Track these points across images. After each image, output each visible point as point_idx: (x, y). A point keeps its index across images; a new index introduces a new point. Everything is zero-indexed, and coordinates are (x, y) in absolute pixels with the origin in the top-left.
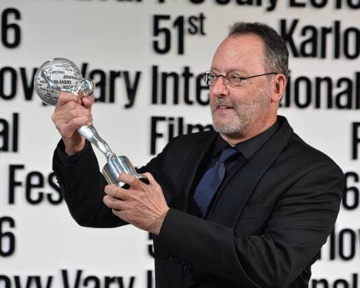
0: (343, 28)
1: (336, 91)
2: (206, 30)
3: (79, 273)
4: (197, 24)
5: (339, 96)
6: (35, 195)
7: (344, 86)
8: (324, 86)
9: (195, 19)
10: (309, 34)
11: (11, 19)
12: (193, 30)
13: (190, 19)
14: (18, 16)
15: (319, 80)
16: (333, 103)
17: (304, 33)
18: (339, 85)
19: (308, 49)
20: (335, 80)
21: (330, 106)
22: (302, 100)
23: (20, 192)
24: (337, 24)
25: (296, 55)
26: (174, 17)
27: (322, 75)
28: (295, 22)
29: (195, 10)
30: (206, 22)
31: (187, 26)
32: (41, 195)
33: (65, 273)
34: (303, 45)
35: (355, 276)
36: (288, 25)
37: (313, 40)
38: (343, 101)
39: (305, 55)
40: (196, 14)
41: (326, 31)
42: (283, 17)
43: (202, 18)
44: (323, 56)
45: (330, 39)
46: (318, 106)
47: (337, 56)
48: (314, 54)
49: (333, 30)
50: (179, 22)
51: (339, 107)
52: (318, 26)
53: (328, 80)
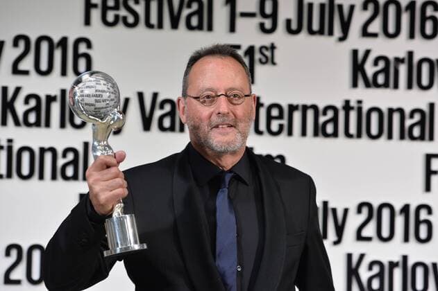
0: (416, 59)
1: (408, 122)
2: (276, 60)
4: (268, 53)
5: (412, 127)
7: (417, 117)
8: (396, 117)
9: (266, 48)
10: (381, 65)
11: (83, 48)
12: (264, 60)
13: (261, 48)
14: (89, 45)
15: (391, 111)
16: (406, 134)
17: (376, 63)
18: (412, 116)
19: (381, 79)
20: (407, 111)
21: (402, 137)
22: (374, 131)
24: (411, 54)
25: (367, 85)
26: (245, 47)
27: (395, 106)
28: (367, 52)
29: (266, 40)
30: (277, 52)
31: (257, 56)
34: (376, 75)
36: (361, 55)
37: (386, 71)
38: (416, 132)
39: (377, 85)
40: (267, 44)
41: (398, 61)
42: (355, 47)
43: (273, 47)
44: (396, 86)
45: (403, 69)
46: (390, 137)
47: (410, 86)
48: (386, 85)
49: (406, 61)
50: (250, 51)
51: (412, 138)
52: (391, 56)
53: (401, 111)
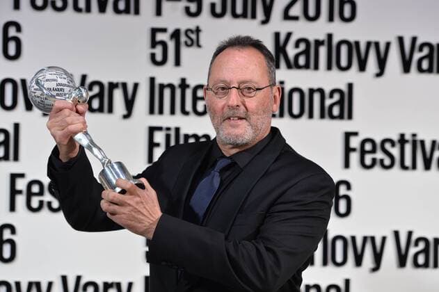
0: (335, 40)
1: (328, 102)
2: (201, 42)
3: (79, 278)
4: (193, 36)
5: (331, 106)
6: (35, 202)
7: (336, 97)
8: (317, 97)
9: (191, 31)
10: (302, 47)
11: (12, 32)
12: (189, 42)
13: (187, 31)
14: (19, 29)
15: (312, 91)
16: (326, 113)
17: (297, 45)
18: (331, 96)
19: (302, 61)
20: (327, 91)
21: (322, 116)
22: (296, 111)
23: (21, 200)
24: (330, 36)
25: (289, 66)
26: (171, 30)
27: (315, 87)
28: (289, 35)
29: (191, 23)
30: (202, 35)
31: (183, 39)
32: (41, 203)
33: (64, 279)
34: (297, 56)
35: (347, 282)
36: (282, 38)
37: (306, 52)
38: (336, 111)
39: (298, 67)
40: (193, 27)
41: (318, 43)
42: (277, 30)
43: (198, 30)
44: (316, 67)
45: (323, 51)
46: (311, 116)
47: (329, 67)
48: (307, 66)
49: (326, 43)
50: (176, 35)
51: (332, 117)
52: (311, 38)
53: (321, 91)
